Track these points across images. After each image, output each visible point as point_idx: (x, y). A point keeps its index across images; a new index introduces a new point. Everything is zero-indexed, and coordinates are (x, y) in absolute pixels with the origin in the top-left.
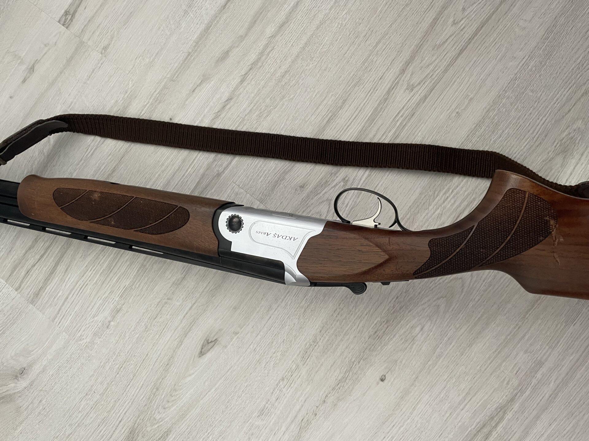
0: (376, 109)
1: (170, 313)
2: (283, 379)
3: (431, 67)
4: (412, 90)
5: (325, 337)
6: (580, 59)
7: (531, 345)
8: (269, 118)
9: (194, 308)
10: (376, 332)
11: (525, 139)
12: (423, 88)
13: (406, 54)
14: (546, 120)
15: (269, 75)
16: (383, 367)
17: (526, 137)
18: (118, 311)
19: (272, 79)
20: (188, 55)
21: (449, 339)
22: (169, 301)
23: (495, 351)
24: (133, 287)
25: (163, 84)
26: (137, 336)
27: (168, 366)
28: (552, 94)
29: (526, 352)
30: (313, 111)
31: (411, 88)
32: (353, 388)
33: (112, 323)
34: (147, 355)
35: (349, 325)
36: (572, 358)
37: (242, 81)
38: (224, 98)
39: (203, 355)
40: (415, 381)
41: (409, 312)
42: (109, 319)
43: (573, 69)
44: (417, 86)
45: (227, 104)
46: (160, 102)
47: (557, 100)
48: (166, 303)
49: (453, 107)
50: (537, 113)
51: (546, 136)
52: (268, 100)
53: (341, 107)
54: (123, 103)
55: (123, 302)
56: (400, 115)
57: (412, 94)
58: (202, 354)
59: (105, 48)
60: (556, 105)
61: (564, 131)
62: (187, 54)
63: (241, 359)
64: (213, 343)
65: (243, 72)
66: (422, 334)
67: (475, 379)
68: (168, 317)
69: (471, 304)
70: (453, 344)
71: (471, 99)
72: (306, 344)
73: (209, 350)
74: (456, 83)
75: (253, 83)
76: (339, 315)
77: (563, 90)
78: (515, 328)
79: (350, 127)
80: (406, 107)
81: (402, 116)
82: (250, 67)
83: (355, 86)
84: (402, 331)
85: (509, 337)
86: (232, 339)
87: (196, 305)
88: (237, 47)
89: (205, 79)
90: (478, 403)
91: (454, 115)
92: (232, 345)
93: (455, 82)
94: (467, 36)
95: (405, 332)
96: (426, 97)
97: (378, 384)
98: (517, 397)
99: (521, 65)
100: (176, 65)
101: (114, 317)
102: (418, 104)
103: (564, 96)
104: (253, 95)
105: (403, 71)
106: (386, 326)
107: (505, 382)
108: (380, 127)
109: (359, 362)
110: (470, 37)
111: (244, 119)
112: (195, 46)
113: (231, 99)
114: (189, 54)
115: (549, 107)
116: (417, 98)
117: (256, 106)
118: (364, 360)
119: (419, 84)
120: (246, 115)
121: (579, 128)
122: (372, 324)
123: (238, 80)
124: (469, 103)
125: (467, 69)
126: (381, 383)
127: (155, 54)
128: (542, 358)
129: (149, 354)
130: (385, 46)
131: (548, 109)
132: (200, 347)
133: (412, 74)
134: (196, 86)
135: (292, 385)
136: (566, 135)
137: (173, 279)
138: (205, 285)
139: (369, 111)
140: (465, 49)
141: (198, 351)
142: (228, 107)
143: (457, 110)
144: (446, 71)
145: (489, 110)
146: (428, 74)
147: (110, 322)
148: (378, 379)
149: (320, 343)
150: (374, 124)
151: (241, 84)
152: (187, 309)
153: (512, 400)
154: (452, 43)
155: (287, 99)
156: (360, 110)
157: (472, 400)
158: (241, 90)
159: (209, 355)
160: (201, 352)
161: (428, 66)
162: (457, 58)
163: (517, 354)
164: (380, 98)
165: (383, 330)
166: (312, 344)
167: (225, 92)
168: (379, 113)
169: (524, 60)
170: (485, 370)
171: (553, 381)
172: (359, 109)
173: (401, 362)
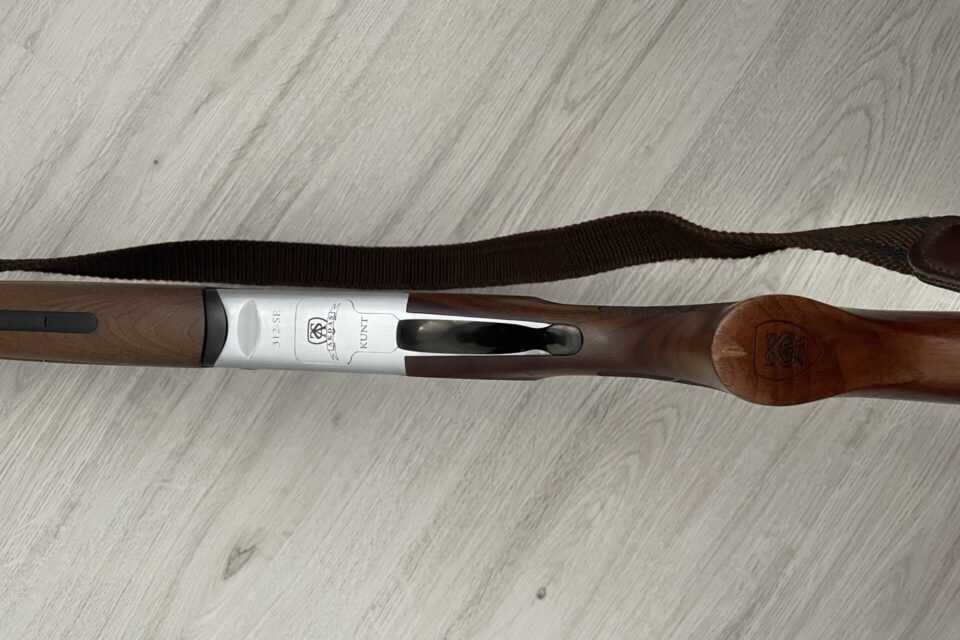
0: (515, 143)
1: (168, 506)
2: (373, 607)
3: (602, 72)
4: (573, 109)
5: (443, 532)
6: (839, 56)
7: (775, 523)
8: (333, 159)
9: (210, 494)
10: (528, 517)
11: (755, 189)
12: (590, 107)
13: (560, 51)
14: (787, 157)
15: (330, 84)
16: (541, 576)
17: (757, 186)
18: (73, 507)
19: (335, 91)
20: (185, 48)
21: (646, 521)
22: (166, 484)
23: (720, 536)
24: (99, 463)
25: (139, 99)
26: (110, 549)
27: (169, 599)
28: (795, 115)
29: (767, 535)
30: (409, 145)
31: (571, 106)
32: (493, 613)
33: (63, 529)
34: (130, 581)
35: (484, 508)
36: (839, 539)
37: (282, 95)
38: (252, 125)
39: (230, 575)
40: (594, 593)
41: (580, 480)
42: (57, 520)
43: (827, 74)
44: (581, 102)
45: (257, 135)
46: (134, 133)
47: (803, 125)
48: (160, 488)
49: (641, 137)
50: (771, 148)
51: (787, 184)
52: (329, 128)
53: (456, 139)
54: (67, 134)
55: (80, 490)
56: (555, 152)
57: (572, 117)
58: (229, 573)
59: (32, 38)
60: (801, 133)
61: (816, 175)
62: (181, 47)
63: (300, 577)
64: (247, 554)
65: (284, 78)
66: (603, 517)
67: (690, 584)
68: (164, 512)
69: (679, 462)
70: (653, 529)
71: (669, 124)
72: (411, 545)
73: (241, 566)
74: (643, 98)
75: (302, 97)
76: (467, 492)
77: (812, 108)
78: (748, 497)
79: (472, 173)
80: (564, 138)
81: (558, 154)
82: (296, 69)
83: (478, 103)
84: (570, 513)
85: (740, 513)
86: (281, 545)
87: (215, 488)
88: (272, 34)
89: (215, 90)
90: (695, 623)
91: (642, 150)
92: (283, 554)
93: (641, 97)
94: (659, 19)
95: (575, 514)
96: (595, 122)
97: (533, 603)
98: (756, 610)
99: (745, 67)
100: (162, 66)
101: (65, 518)
102: (584, 133)
103: (814, 118)
104: (302, 118)
105: (557, 78)
106: (544, 505)
107: (737, 587)
108: (523, 171)
109: (501, 571)
110: (663, 21)
111: (288, 162)
112: (196, 32)
113: (264, 125)
114: (185, 46)
115: (792, 136)
116: (582, 122)
117: (309, 138)
118: (509, 565)
119: (584, 99)
120: (292, 154)
121: (838, 171)
122: (520, 504)
123: (273, 94)
124: (665, 131)
125: (660, 74)
126: (539, 602)
127: (122, 48)
128: (792, 543)
129: (133, 580)
130: (525, 36)
131: (789, 140)
132: (224, 562)
133: (572, 83)
134: (199, 103)
135: (389, 616)
136: (819, 182)
137: (171, 446)
138: (230, 453)
139: (503, 144)
140: (656, 41)
141: (223, 568)
142: (259, 139)
143: (646, 144)
144: (626, 78)
145: (697, 141)
146: (599, 83)
147: (58, 527)
148: (534, 595)
149: (434, 542)
150: (514, 167)
151: (282, 99)
152: (200, 496)
153: (749, 614)
154: (635, 31)
155: (363, 124)
156: (489, 144)
157: (686, 618)
158: (281, 110)
159: (241, 576)
160: (227, 570)
161: (598, 69)
162: (643, 57)
163: (754, 540)
164: (522, 123)
165: (539, 514)
166: (421, 543)
167: (251, 114)
168: (520, 148)
169: (751, 59)
170: (705, 567)
171: (811, 580)
172: (487, 141)
173: (570, 564)
